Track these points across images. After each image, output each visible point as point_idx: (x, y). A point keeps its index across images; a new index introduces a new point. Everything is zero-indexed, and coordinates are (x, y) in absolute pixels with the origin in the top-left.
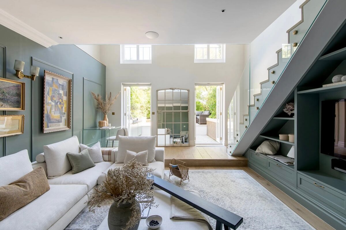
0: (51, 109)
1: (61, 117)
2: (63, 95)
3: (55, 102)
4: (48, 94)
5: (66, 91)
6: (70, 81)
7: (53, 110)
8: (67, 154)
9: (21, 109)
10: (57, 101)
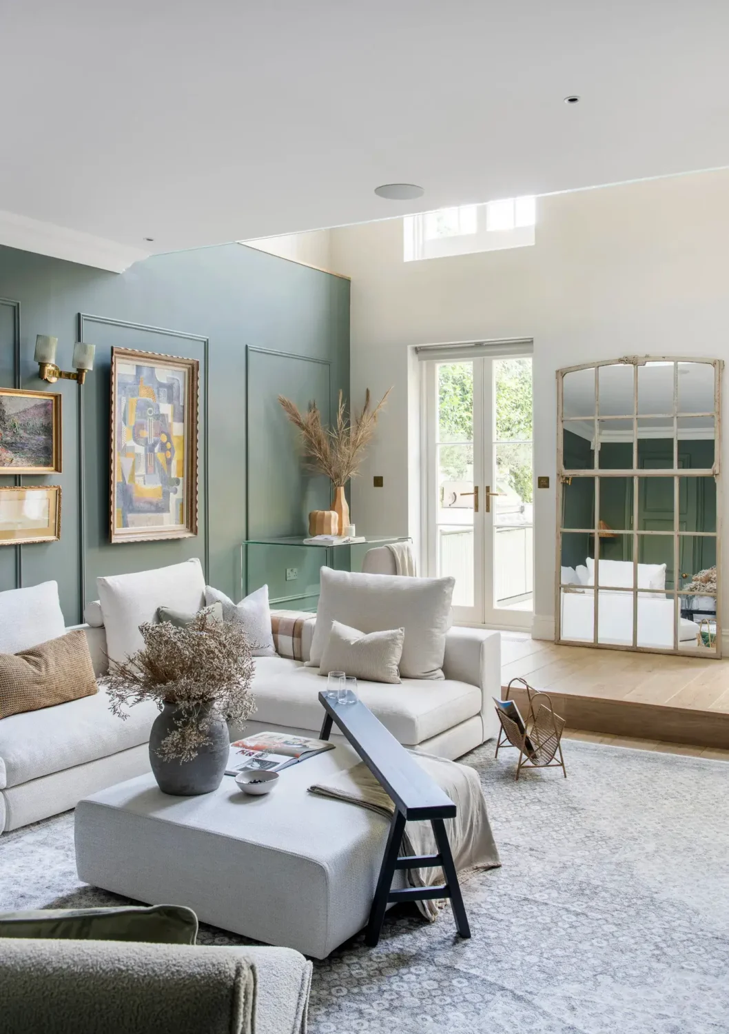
0: (134, 468)
1: (166, 494)
2: (170, 419)
3: (146, 443)
4: (125, 419)
5: (181, 404)
6: (195, 366)
7: (141, 471)
8: (158, 609)
9: (53, 468)
10: (151, 442)
